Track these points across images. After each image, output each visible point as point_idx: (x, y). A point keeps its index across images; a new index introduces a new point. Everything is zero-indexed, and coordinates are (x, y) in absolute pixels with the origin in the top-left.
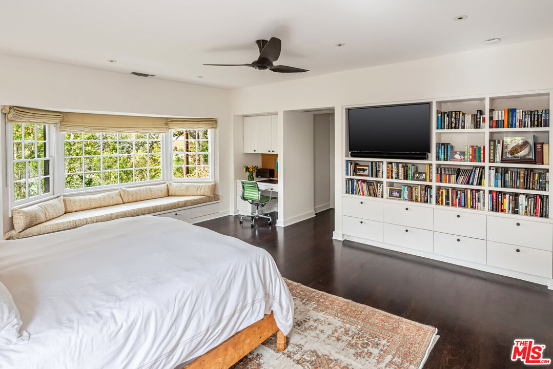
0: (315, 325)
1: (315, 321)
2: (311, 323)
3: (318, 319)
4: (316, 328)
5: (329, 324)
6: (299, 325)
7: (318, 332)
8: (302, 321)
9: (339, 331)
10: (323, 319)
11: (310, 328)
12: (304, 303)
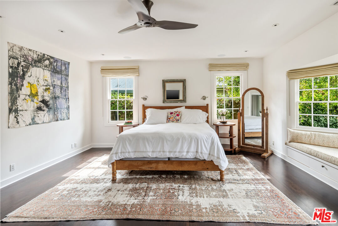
0: (99, 193)
1: (100, 195)
2: (102, 193)
3: (98, 196)
4: (99, 192)
5: (90, 196)
6: (109, 190)
7: (97, 190)
8: (108, 192)
9: (83, 195)
10: (94, 197)
11: (102, 191)
12: (110, 202)
